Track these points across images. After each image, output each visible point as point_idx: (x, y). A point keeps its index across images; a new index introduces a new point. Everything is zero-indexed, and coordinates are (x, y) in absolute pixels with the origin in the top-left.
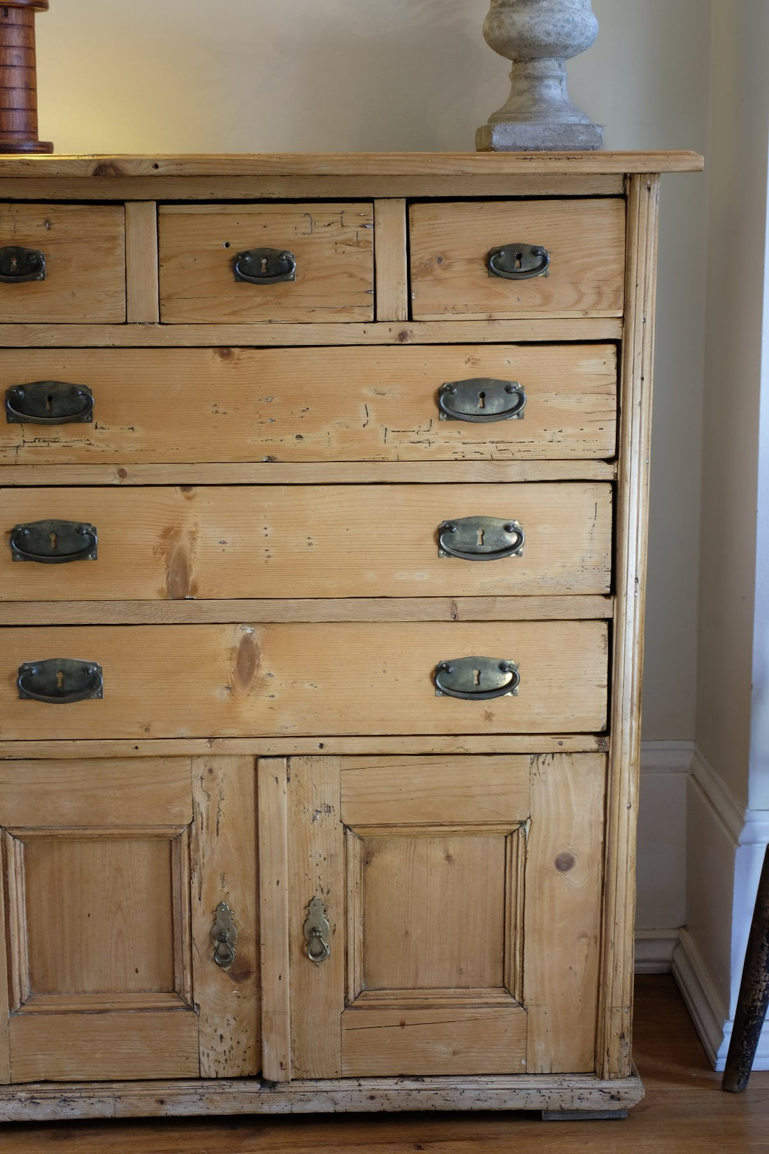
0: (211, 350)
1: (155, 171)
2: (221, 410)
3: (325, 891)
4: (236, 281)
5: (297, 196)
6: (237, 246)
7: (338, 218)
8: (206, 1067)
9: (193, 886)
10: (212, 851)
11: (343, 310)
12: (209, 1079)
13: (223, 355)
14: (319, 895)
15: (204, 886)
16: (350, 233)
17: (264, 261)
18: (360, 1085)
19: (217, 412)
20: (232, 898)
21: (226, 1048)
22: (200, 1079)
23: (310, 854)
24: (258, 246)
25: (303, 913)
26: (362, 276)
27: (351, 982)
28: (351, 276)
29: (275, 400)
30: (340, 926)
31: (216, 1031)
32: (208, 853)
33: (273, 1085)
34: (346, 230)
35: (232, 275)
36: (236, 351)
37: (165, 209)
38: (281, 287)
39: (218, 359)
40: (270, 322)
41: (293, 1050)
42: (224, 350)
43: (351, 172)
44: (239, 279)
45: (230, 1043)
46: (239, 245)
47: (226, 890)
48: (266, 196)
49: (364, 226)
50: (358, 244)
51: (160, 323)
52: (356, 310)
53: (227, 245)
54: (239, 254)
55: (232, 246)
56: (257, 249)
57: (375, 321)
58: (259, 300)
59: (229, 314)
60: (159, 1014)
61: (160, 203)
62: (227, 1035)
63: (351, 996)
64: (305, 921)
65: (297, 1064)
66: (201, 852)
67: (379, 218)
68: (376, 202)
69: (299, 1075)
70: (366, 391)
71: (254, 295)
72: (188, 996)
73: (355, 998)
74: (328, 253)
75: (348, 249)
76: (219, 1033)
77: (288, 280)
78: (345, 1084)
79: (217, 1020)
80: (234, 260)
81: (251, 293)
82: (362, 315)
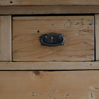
0: (31, 72)
1: (11, 4)
2: (35, 95)
4: (42, 45)
5: (65, 13)
6: (42, 32)
7: (81, 21)
11: (83, 56)
13: (36, 74)
16: (85, 27)
17: (52, 38)
19: (33, 95)
24: (50, 32)
26: (90, 43)
28: (86, 43)
29: (56, 91)
34: (84, 26)
35: (40, 43)
36: (41, 72)
37: (15, 18)
38: (59, 47)
39: (35, 75)
40: (54, 61)
42: (37, 72)
43: (86, 4)
44: (42, 44)
46: (43, 32)
48: (53, 13)
49: (91, 24)
50: (88, 31)
51: (12, 61)
52: (88, 56)
53: (38, 32)
54: (43, 35)
55: (40, 32)
56: (50, 33)
57: (95, 61)
58: (50, 52)
59: (39, 58)
61: (13, 16)
67: (97, 21)
68: (96, 15)
70: (91, 88)
71: (48, 51)
74: (77, 35)
75: (85, 33)
77: (61, 45)
80: (41, 37)
81: (47, 50)
82: (89, 58)
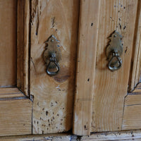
3: (123, 27)
8: (36, 129)
9: (32, 26)
10: (47, 4)
12: (38, 135)
14: (118, 30)
15: (40, 26)
18: (133, 136)
20: (59, 33)
21: (50, 118)
22: (32, 135)
23: (114, 4)
25: (106, 41)
27: (133, 79)
30: (130, 48)
31: (43, 109)
32: (44, 5)
33: (79, 137)
41: (93, 118)
45: (52, 116)
47: (55, 28)
60: (6, 101)
62: (51, 111)
63: (132, 87)
64: (107, 46)
65: (94, 125)
66: (39, 5)
69: (95, 130)
72: (26, 91)
73: (135, 88)
76: (45, 111)
78: (124, 136)
79: (45, 103)
